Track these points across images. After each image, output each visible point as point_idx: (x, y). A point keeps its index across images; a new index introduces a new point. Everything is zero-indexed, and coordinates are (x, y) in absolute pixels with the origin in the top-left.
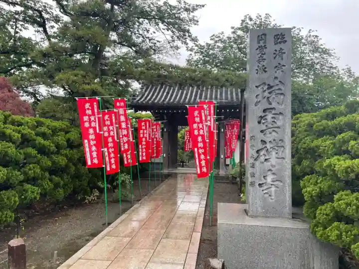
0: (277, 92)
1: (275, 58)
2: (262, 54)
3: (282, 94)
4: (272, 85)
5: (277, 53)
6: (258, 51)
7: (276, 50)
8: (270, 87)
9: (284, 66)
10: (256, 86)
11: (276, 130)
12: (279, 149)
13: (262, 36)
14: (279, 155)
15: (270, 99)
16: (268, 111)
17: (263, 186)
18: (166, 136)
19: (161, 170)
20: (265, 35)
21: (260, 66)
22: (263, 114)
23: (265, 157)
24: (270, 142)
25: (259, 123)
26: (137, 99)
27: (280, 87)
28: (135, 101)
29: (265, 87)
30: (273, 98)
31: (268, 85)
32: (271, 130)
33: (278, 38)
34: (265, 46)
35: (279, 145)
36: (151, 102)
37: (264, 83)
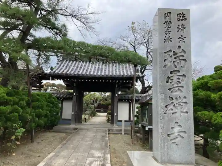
0: (181, 58)
1: (178, 31)
2: (168, 27)
3: (184, 60)
5: (180, 27)
7: (178, 25)
8: (175, 54)
9: (185, 38)
10: (165, 53)
11: (180, 88)
12: (184, 104)
13: (168, 14)
14: (183, 110)
15: (176, 63)
16: (174, 73)
17: (171, 136)
18: (74, 99)
19: (70, 124)
20: (170, 13)
21: (167, 36)
22: (170, 75)
23: (172, 112)
24: (176, 98)
25: (167, 82)
26: (54, 70)
27: (183, 54)
28: (52, 72)
29: (172, 53)
30: (178, 62)
31: (174, 52)
32: (177, 89)
33: (180, 17)
34: (170, 21)
35: (183, 101)
36: (64, 72)
37: (171, 50)
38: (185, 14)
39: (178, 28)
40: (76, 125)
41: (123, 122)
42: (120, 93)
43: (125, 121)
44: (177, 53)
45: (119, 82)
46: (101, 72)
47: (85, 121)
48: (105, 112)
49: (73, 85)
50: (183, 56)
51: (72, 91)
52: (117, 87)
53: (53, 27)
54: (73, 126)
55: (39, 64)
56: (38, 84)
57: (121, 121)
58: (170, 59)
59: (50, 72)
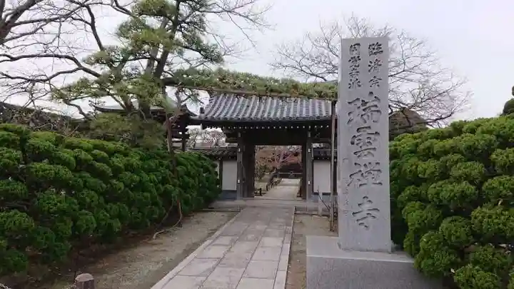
0: (373, 109)
1: (369, 71)
2: (355, 66)
3: (378, 111)
4: (366, 101)
5: (373, 64)
6: (351, 64)
7: (371, 62)
8: (364, 103)
9: (380, 79)
10: (349, 103)
11: (372, 151)
12: (376, 172)
13: (355, 46)
14: (376, 180)
15: (365, 117)
16: (362, 130)
17: (357, 215)
18: (240, 157)
19: (234, 199)
20: (358, 44)
21: (354, 79)
22: (357, 134)
23: (360, 183)
24: (365, 165)
25: (353, 143)
26: (206, 113)
27: (376, 103)
28: (203, 115)
29: (359, 104)
30: (368, 116)
31: (363, 101)
32: (366, 152)
33: (374, 49)
34: (358, 57)
35: (375, 169)
36: (222, 116)
37: (358, 99)
38: (380, 45)
39: (369, 66)
40: (245, 200)
41: (321, 195)
42: (315, 145)
43: (324, 194)
44: (366, 103)
45: (313, 127)
46: (282, 113)
47: (261, 194)
48: (296, 177)
49: (236, 136)
50: (376, 106)
51: (236, 145)
52: (309, 136)
53: (200, 48)
54: (239, 202)
55: (180, 101)
56: (181, 133)
57: (317, 194)
58: (357, 111)
59: (200, 117)
